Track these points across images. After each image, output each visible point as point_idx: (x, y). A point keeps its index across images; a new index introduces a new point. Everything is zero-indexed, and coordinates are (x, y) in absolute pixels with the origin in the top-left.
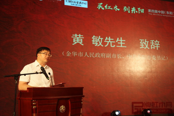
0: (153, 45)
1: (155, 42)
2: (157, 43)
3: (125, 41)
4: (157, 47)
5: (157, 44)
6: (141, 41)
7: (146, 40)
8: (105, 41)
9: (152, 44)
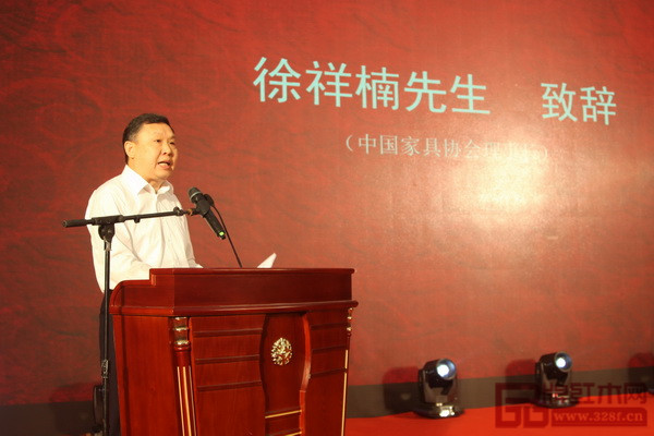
0: (590, 106)
1: (597, 96)
2: (606, 97)
3: (484, 88)
4: (606, 113)
5: (606, 101)
6: (548, 90)
7: (564, 85)
8: (407, 90)
9: (585, 102)
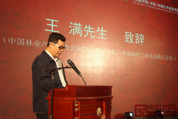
0: (137, 39)
1: (139, 36)
2: (142, 37)
4: (142, 41)
5: (142, 38)
6: (127, 34)
7: (131, 33)
8: (84, 30)
9: (136, 38)
